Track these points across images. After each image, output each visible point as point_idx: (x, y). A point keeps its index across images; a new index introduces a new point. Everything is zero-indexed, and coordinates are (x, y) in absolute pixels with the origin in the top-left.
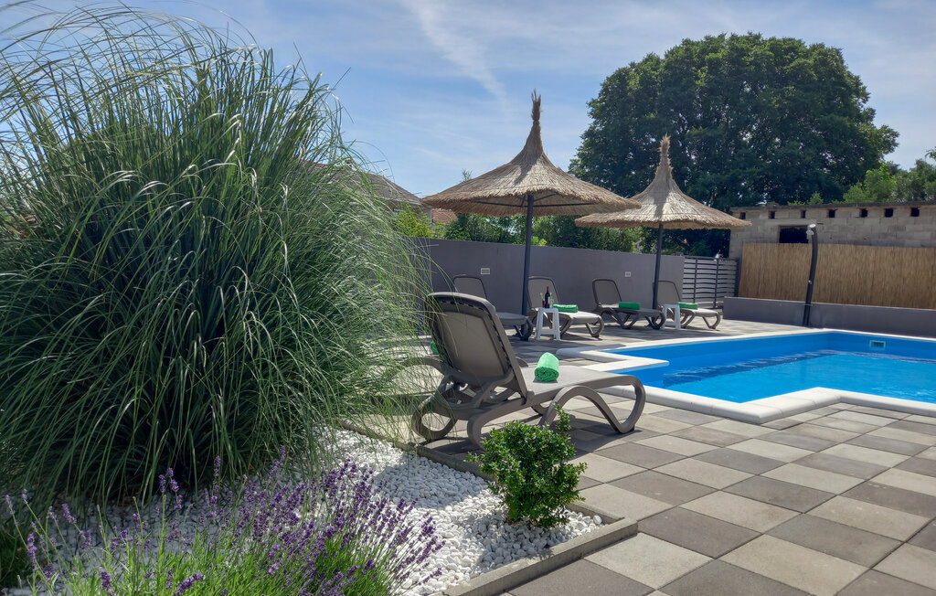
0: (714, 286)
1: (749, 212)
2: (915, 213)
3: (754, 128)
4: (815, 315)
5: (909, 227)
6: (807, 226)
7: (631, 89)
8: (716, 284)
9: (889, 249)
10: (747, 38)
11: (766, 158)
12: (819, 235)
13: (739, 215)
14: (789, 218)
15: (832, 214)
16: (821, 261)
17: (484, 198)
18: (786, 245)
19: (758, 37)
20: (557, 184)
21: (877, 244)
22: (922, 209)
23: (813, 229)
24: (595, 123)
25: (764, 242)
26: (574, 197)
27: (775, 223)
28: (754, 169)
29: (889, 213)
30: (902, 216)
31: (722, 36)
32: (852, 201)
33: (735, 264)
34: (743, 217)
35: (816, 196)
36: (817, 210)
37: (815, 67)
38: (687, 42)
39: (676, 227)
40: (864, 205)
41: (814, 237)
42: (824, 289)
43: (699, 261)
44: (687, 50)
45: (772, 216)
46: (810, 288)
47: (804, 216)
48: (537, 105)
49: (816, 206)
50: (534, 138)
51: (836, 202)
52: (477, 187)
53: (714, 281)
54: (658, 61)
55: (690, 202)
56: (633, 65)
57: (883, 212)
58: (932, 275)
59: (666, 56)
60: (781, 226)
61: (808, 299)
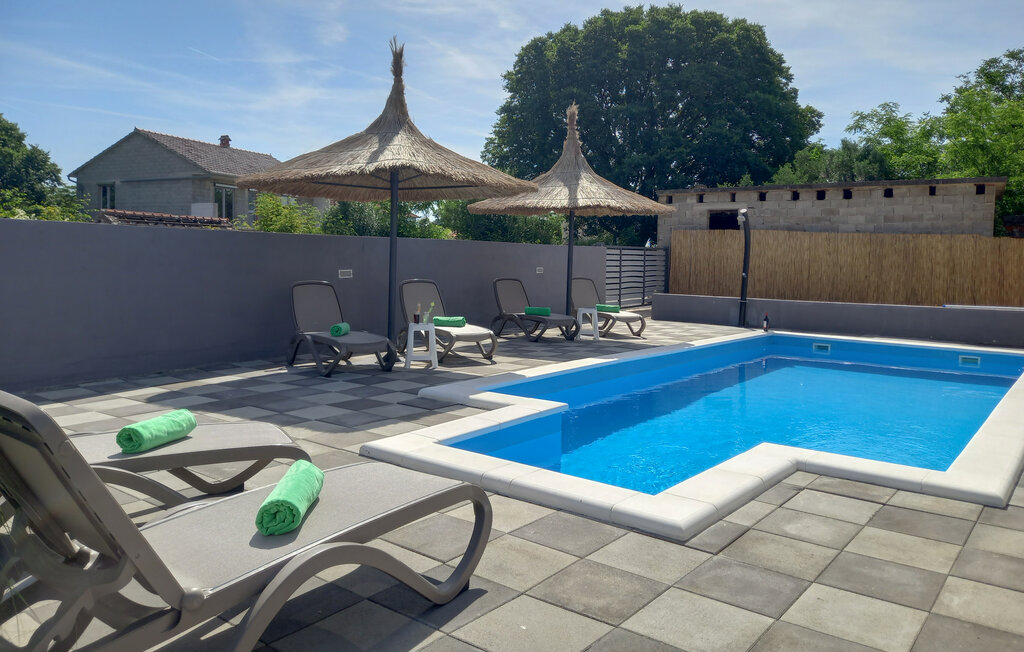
0: (641, 280)
1: (676, 196)
2: (848, 195)
3: (680, 106)
4: (752, 313)
5: (842, 210)
6: (737, 211)
7: (548, 61)
8: (644, 277)
9: (824, 235)
10: (667, 10)
11: (693, 137)
12: (750, 220)
13: (665, 199)
14: (718, 202)
15: (762, 197)
16: (754, 249)
17: (320, 177)
18: (717, 231)
19: (678, 9)
20: (421, 159)
21: (812, 230)
22: (854, 191)
23: (744, 214)
24: (512, 97)
25: (693, 228)
26: (442, 176)
27: (705, 207)
28: (682, 149)
29: (821, 196)
30: (834, 198)
31: (640, 8)
32: (783, 183)
33: (664, 253)
34: (670, 201)
35: (746, 178)
36: (747, 192)
37: (739, 43)
38: (606, 13)
39: (591, 213)
40: (795, 186)
41: (746, 223)
42: (759, 280)
43: (624, 252)
44: (606, 20)
45: (701, 200)
46: (744, 281)
47: (733, 200)
48: (398, 58)
49: (746, 189)
50: (397, 99)
51: (766, 184)
52: (313, 164)
53: (641, 274)
54: (576, 31)
55: (604, 184)
56: (550, 35)
57: (815, 194)
58: (870, 262)
59: (585, 27)
60: (710, 211)
61: (743, 294)
